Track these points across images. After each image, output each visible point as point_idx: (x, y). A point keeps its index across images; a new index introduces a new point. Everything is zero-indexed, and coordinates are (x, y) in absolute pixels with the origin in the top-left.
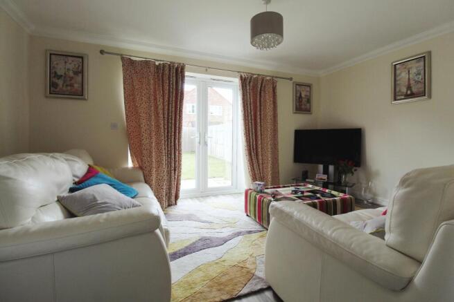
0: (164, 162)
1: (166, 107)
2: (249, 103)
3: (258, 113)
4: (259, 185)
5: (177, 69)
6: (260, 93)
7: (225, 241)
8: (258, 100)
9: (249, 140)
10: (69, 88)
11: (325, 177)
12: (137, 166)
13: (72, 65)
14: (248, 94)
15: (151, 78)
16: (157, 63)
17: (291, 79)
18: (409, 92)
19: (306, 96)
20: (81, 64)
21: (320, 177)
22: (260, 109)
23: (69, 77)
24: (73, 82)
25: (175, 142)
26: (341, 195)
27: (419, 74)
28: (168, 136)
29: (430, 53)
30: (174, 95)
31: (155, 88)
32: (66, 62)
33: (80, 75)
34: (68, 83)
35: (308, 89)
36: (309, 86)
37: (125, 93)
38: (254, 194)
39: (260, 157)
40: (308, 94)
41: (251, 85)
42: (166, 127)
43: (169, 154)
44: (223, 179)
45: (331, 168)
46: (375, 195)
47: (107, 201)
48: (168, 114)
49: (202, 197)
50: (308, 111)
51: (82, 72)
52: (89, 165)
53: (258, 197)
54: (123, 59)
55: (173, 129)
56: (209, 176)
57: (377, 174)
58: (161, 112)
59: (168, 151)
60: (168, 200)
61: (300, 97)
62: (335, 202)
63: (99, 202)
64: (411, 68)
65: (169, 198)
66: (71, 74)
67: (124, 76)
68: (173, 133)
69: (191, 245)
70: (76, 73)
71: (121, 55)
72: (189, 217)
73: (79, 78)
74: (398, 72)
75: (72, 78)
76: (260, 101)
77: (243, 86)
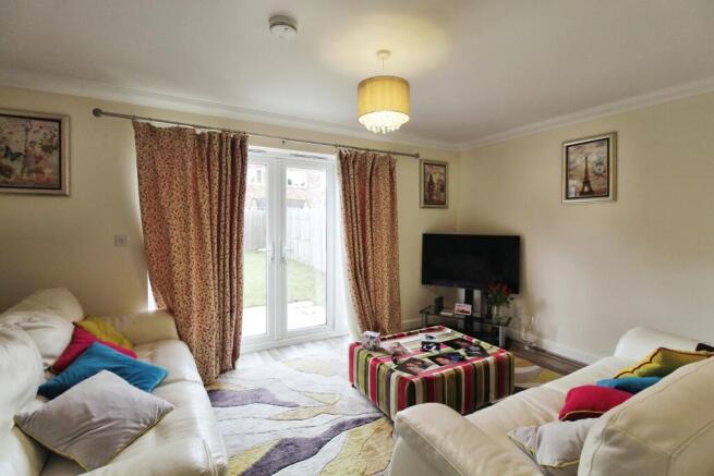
0: (212, 301)
1: (216, 208)
2: (353, 196)
3: (368, 211)
4: (372, 338)
5: (233, 142)
6: (371, 179)
7: (319, 444)
8: (368, 192)
9: (354, 254)
10: (34, 176)
11: (468, 308)
12: (165, 307)
13: (39, 134)
14: (351, 181)
15: (188, 157)
16: (198, 131)
17: (417, 156)
18: (586, 189)
19: (439, 180)
20: (57, 133)
21: (461, 309)
22: (371, 204)
23: (35, 156)
24: (41, 165)
25: (230, 264)
26: (495, 349)
27: (601, 164)
28: (218, 255)
29: (615, 134)
30: (229, 186)
31: (195, 175)
32: (27, 130)
33: (56, 152)
34: (32, 167)
35: (442, 170)
36: (444, 165)
37: (140, 184)
38: (363, 355)
39: (371, 281)
40: (442, 177)
41: (356, 166)
42: (215, 241)
43: (221, 286)
44: (310, 303)
45: (477, 294)
46: (540, 335)
47: (111, 414)
48: (219, 217)
49: (277, 348)
50: (442, 204)
51: (59, 147)
52: (74, 323)
53: (370, 360)
54: (136, 126)
55: (228, 244)
56: (289, 298)
57: (543, 304)
58: (206, 215)
59: (219, 281)
60: (221, 365)
61: (431, 183)
62: (487, 365)
63: (95, 420)
64: (590, 153)
65: (223, 359)
66: (38, 150)
67: (138, 155)
68: (228, 251)
69: (262, 460)
70: (47, 149)
71: (133, 118)
72: (257, 397)
73: (54, 158)
74: (571, 157)
75: (41, 158)
76: (371, 192)
77: (342, 168)
